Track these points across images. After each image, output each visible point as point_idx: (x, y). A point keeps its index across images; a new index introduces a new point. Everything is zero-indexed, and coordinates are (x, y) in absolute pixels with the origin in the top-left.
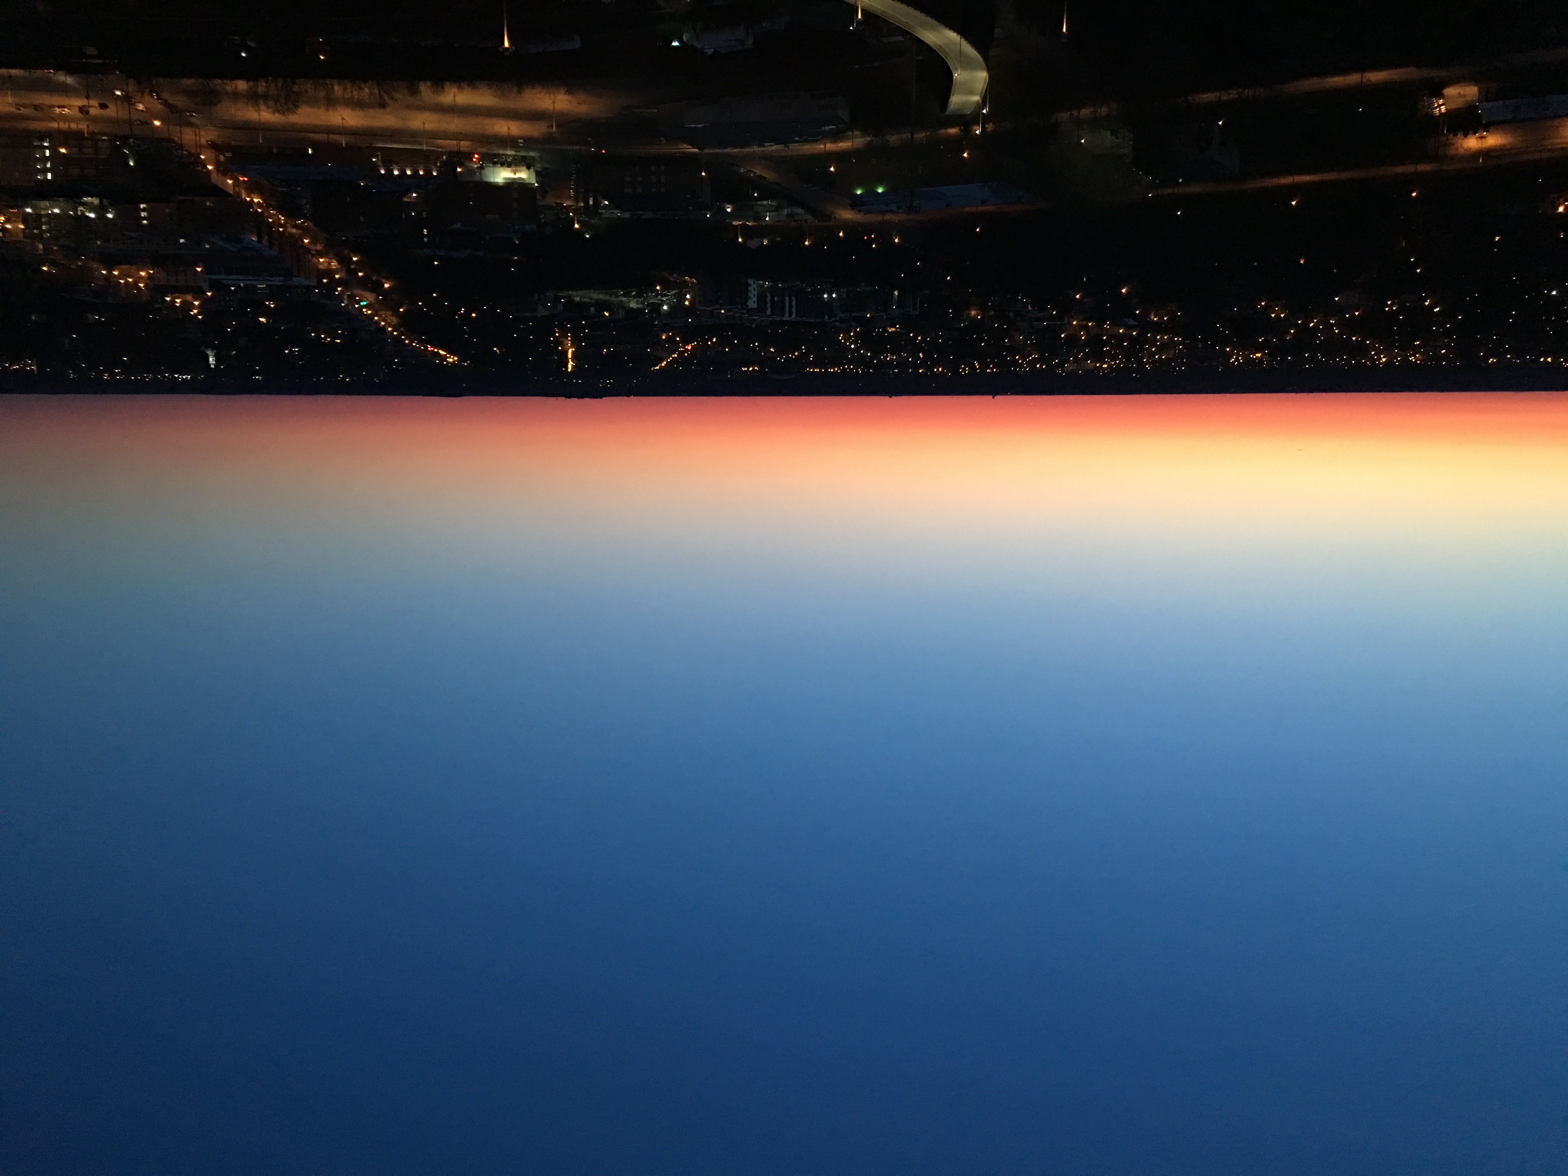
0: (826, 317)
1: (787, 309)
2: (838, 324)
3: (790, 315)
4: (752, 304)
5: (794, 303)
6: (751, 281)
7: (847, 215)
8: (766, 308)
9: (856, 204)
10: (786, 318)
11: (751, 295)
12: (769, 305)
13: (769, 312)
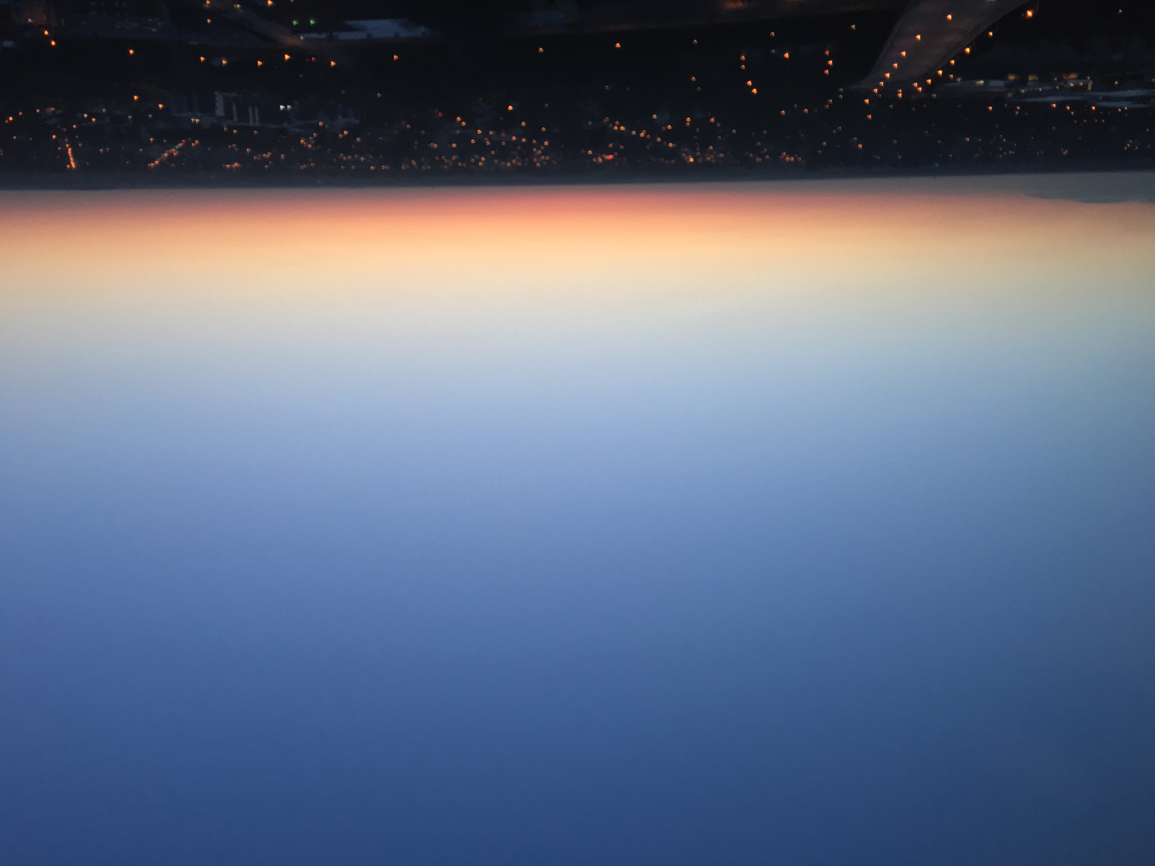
0: (285, 125)
1: (251, 117)
2: (297, 130)
3: (254, 122)
4: (220, 111)
5: (256, 111)
6: (216, 93)
7: (290, 40)
8: (232, 118)
9: (296, 31)
10: (251, 123)
11: (217, 104)
12: (235, 112)
13: (235, 119)
